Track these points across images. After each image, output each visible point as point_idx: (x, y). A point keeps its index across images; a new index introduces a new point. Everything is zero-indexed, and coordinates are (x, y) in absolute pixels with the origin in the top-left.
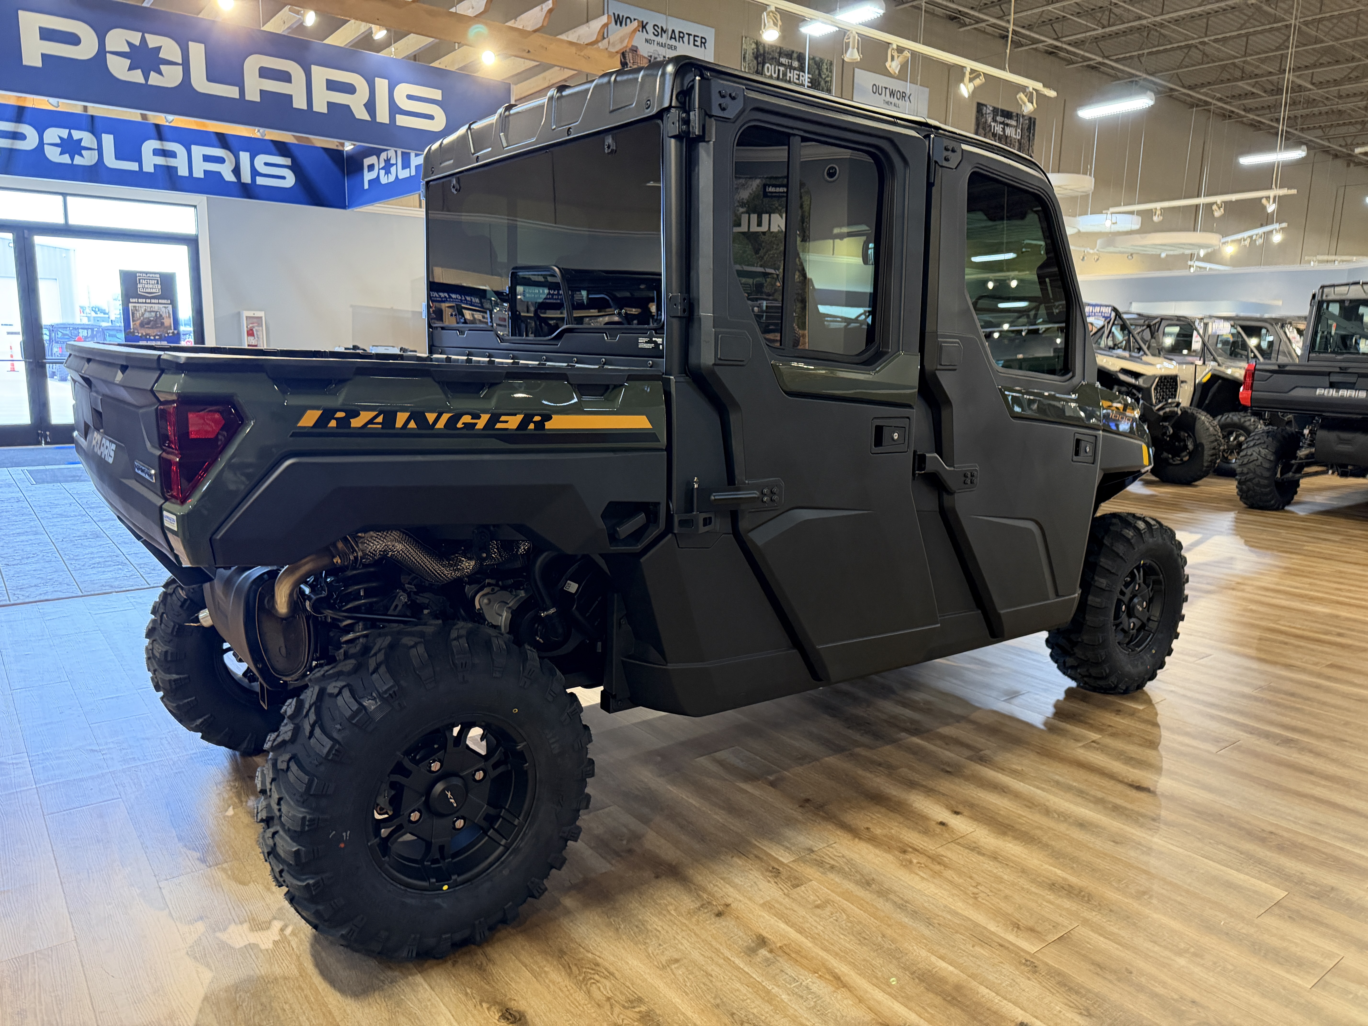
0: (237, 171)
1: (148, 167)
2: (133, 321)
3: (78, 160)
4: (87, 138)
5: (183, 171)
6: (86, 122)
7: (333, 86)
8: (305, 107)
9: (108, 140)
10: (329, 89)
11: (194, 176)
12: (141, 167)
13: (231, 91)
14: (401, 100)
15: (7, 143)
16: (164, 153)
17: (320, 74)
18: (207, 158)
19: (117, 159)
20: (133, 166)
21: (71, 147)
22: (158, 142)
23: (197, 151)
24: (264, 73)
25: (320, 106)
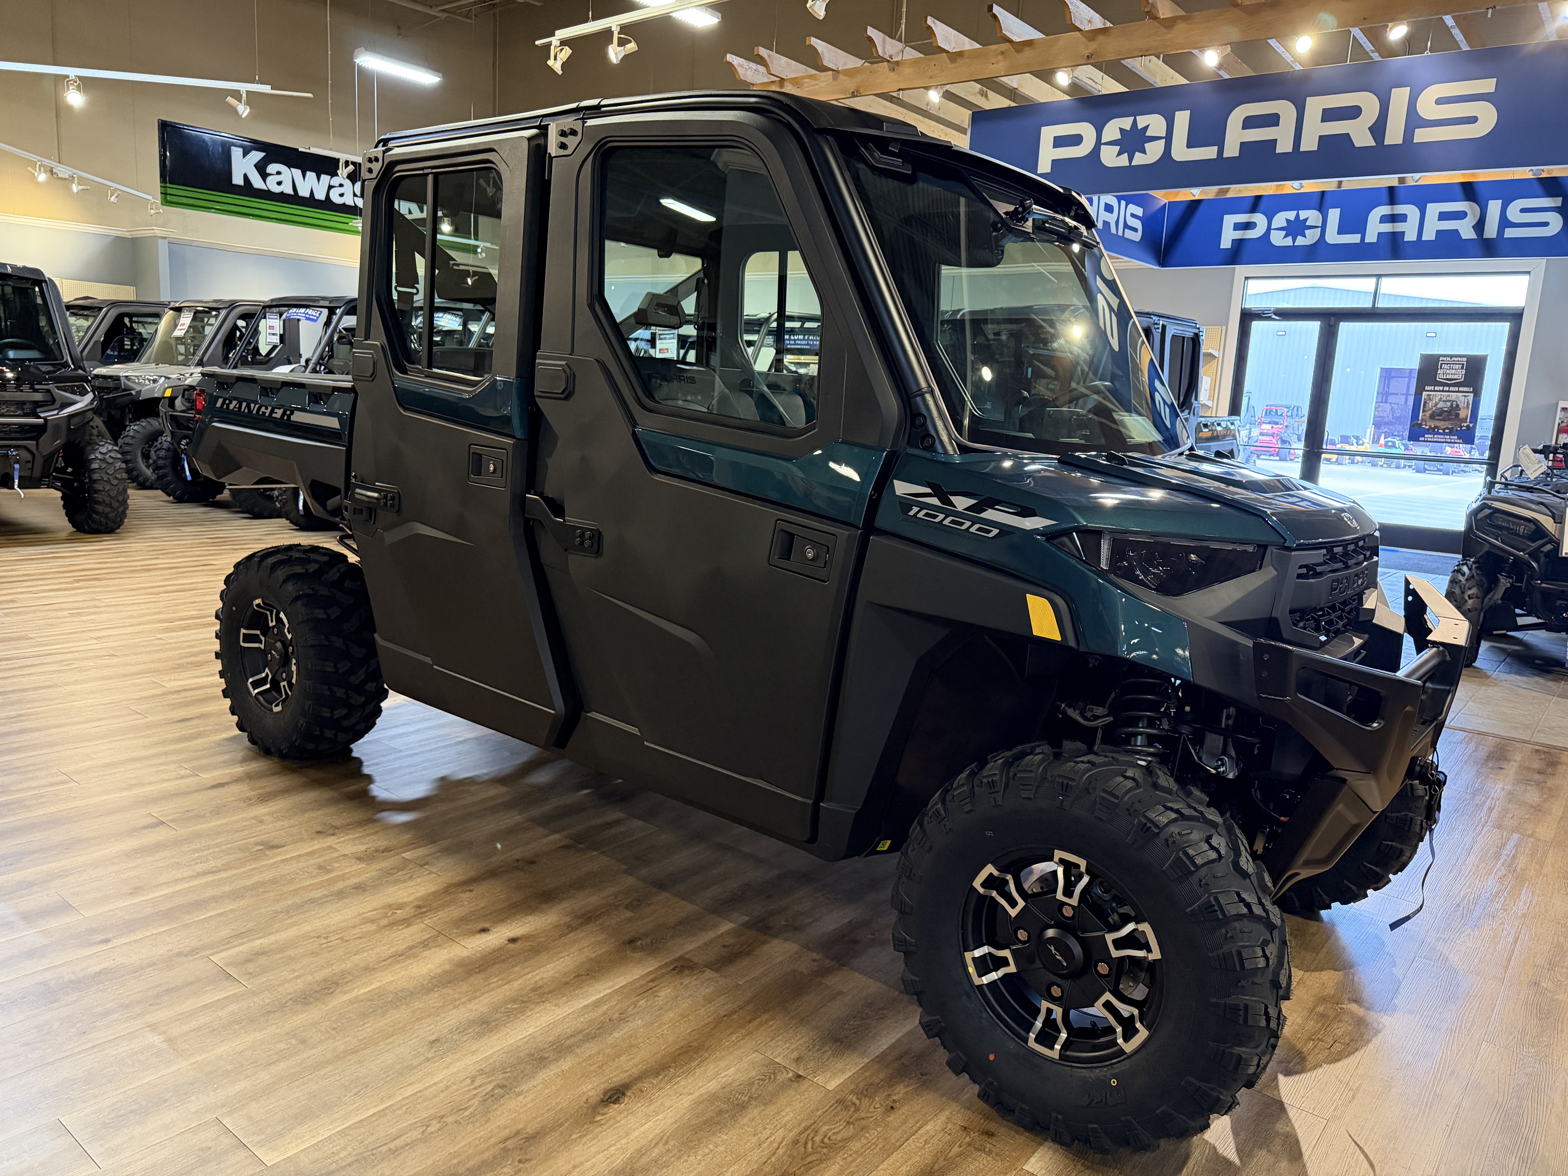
0: (1479, 226)
1: (1371, 237)
2: (1423, 411)
3: (1300, 241)
4: (1311, 216)
5: (1411, 236)
6: (1316, 200)
7: (1329, 115)
8: (1289, 149)
9: (1334, 215)
10: (1323, 120)
11: (1423, 239)
12: (1363, 238)
13: (1209, 153)
14: (1427, 107)
15: (1239, 235)
16: (1393, 218)
17: (1315, 105)
18: (1443, 216)
19: (1339, 233)
20: (1355, 238)
21: (1295, 228)
22: (1389, 207)
23: (1434, 209)
24: (1250, 123)
25: (1309, 144)
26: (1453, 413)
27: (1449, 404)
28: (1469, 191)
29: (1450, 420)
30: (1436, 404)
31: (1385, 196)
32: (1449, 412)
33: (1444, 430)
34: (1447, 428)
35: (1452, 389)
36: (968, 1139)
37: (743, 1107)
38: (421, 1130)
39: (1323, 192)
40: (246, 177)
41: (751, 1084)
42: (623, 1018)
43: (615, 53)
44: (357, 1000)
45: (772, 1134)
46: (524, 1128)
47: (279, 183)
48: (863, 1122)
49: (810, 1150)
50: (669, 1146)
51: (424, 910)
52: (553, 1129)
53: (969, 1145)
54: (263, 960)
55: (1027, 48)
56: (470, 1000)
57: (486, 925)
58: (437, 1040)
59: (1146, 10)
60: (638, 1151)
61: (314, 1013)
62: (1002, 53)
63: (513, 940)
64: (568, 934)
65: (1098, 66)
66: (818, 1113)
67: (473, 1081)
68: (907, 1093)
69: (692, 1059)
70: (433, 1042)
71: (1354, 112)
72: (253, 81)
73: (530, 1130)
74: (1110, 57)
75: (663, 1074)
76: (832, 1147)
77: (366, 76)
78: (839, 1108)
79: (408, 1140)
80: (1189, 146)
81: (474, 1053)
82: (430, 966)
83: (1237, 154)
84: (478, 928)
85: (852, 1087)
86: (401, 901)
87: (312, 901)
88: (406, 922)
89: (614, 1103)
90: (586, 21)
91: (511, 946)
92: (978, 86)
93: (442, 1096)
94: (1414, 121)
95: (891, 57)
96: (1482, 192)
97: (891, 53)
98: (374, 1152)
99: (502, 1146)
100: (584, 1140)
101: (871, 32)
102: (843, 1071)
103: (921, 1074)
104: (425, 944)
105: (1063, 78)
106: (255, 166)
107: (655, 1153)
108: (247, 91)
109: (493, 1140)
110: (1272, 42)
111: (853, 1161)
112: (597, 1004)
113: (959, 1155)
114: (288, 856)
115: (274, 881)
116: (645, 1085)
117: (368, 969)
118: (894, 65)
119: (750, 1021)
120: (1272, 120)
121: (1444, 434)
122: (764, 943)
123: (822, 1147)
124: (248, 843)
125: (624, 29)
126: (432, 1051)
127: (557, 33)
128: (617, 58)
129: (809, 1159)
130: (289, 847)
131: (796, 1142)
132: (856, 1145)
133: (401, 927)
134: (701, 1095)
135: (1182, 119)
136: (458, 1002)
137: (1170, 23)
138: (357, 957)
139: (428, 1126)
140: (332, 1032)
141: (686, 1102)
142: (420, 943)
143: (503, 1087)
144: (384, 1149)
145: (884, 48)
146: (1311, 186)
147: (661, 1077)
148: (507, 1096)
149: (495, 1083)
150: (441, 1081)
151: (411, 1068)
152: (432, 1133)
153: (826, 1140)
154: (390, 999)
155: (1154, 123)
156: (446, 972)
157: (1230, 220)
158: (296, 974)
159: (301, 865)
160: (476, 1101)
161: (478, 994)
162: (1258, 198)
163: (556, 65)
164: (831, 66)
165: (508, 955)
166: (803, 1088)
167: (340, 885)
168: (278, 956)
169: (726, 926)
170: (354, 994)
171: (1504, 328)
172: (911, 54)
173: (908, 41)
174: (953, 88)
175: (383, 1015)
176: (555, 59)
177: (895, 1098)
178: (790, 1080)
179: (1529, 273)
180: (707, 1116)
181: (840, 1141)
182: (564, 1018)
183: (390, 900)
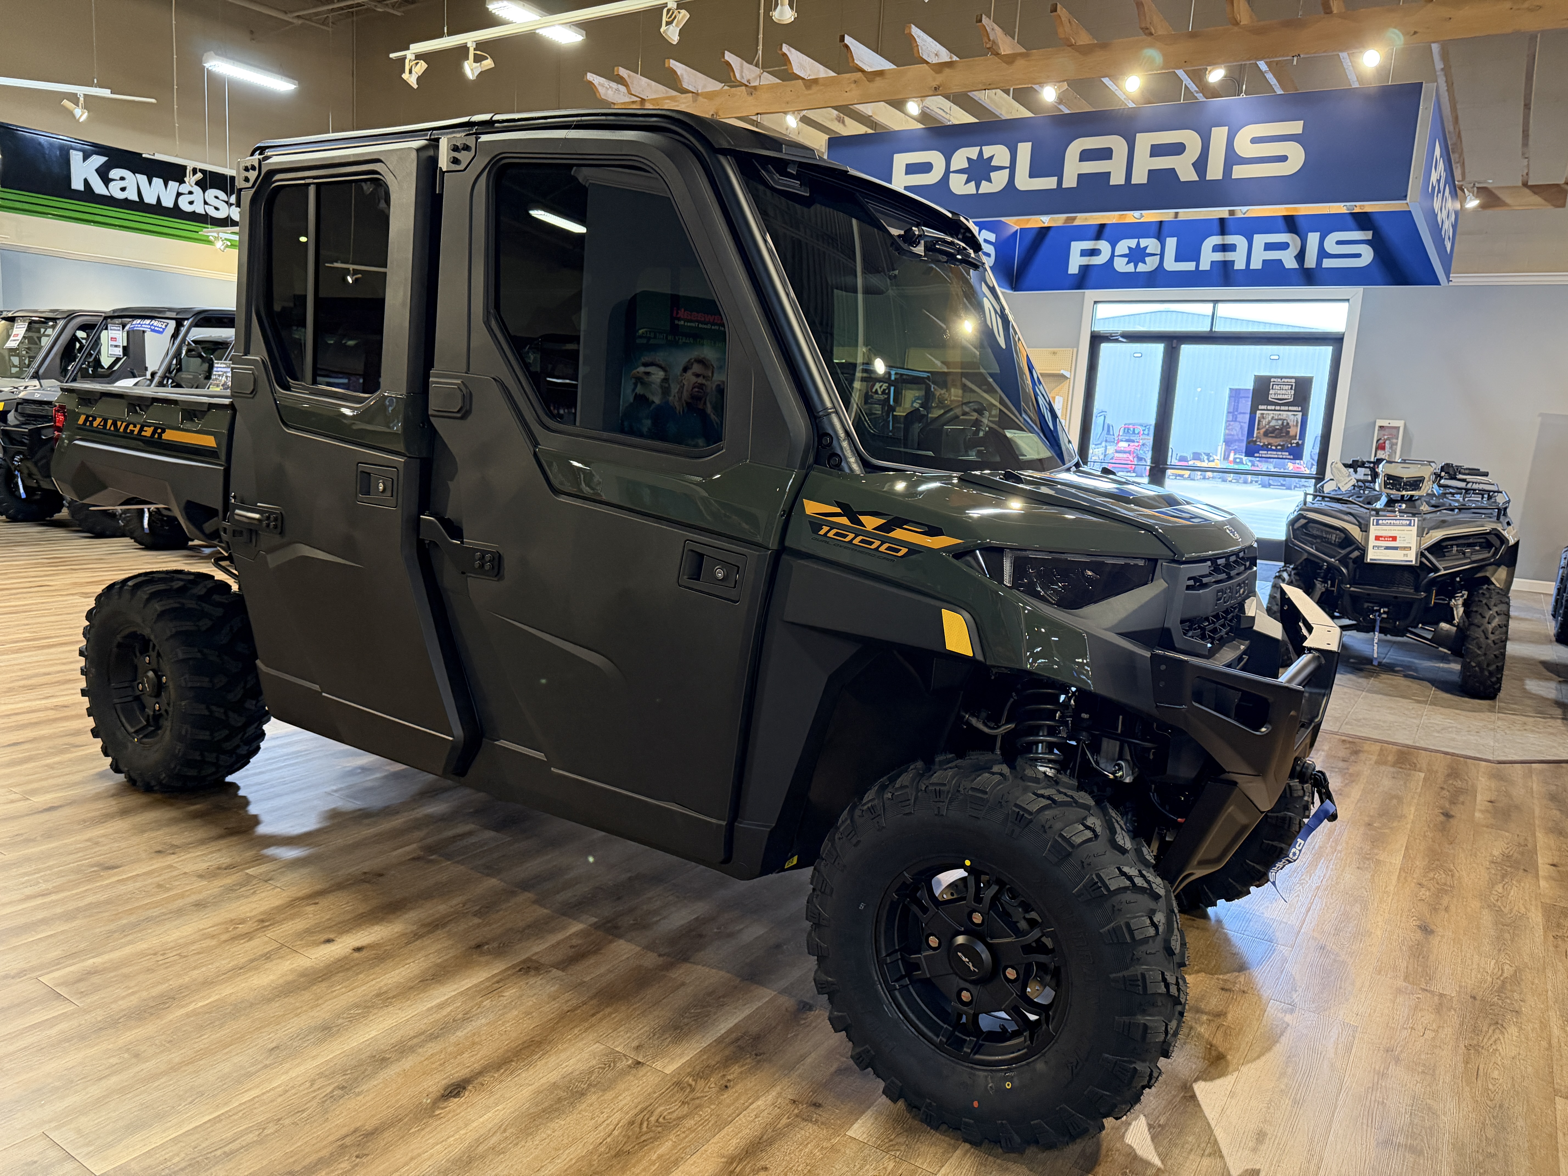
0: (1301, 257)
1: (1205, 265)
2: (1258, 429)
3: (1141, 268)
4: (1151, 244)
5: (1240, 265)
6: (1154, 229)
7: (1157, 151)
8: (1122, 181)
9: (1171, 243)
10: (1152, 155)
11: (1251, 268)
12: (1197, 266)
13: (1050, 183)
14: (1244, 146)
15: (1085, 261)
16: (1224, 248)
17: (1144, 141)
18: (1269, 247)
19: (1176, 261)
20: (1190, 266)
21: (1137, 255)
22: (1220, 237)
23: (1260, 240)
24: (1086, 156)
25: (1140, 177)
26: (1284, 431)
27: (1280, 422)
28: (1291, 224)
29: (1281, 437)
30: (1269, 422)
31: (1216, 227)
32: (1281, 430)
33: (1276, 446)
34: (1279, 445)
35: (1283, 408)
36: (796, 1111)
37: (582, 1094)
38: (257, 1133)
39: (1161, 222)
40: (86, 182)
41: (591, 1072)
42: (467, 1018)
43: (471, 70)
44: (195, 1013)
45: (608, 1117)
46: (363, 1126)
47: (123, 189)
48: (698, 1101)
49: (644, 1129)
50: (507, 1134)
51: (267, 924)
52: (392, 1125)
53: (797, 1116)
54: (96, 979)
55: (878, 78)
56: (312, 1008)
57: (331, 936)
58: (277, 1047)
59: (988, 46)
60: (477, 1140)
61: (149, 1028)
62: (855, 82)
63: (358, 949)
64: (414, 941)
65: (947, 97)
66: (655, 1095)
67: (312, 1085)
68: (741, 1073)
69: (533, 1053)
70: (273, 1049)
71: (1178, 149)
72: (90, 84)
73: (369, 1127)
74: (956, 89)
75: (504, 1068)
76: (665, 1126)
77: (216, 82)
78: (676, 1089)
79: (244, 1143)
80: (1031, 176)
81: (314, 1058)
82: (271, 977)
83: (1075, 185)
84: (322, 939)
85: (689, 1070)
86: (243, 916)
87: (148, 919)
88: (248, 936)
89: (455, 1096)
90: (441, 35)
91: (356, 955)
92: (835, 112)
93: (279, 1100)
94: (1232, 159)
95: (748, 81)
96: (1302, 225)
97: (749, 77)
98: (209, 1156)
99: (339, 1143)
100: (423, 1133)
101: (729, 57)
102: (681, 1055)
103: (756, 1055)
104: (267, 957)
105: (913, 108)
106: (97, 170)
107: (494, 1140)
108: (85, 95)
109: (331, 1138)
110: (1106, 80)
111: (686, 1137)
112: (441, 1006)
113: (787, 1125)
114: (124, 877)
115: (108, 902)
116: (486, 1079)
117: (208, 983)
118: (752, 90)
119: (593, 1015)
120: (1106, 154)
121: (1276, 450)
122: (611, 942)
123: (657, 1126)
124: (82, 865)
125: (480, 45)
126: (272, 1058)
127: (412, 46)
128: (473, 74)
129: (643, 1138)
130: (126, 868)
131: (631, 1123)
132: (690, 1123)
133: (242, 941)
134: (542, 1085)
135: (1025, 150)
136: (299, 1011)
137: (1010, 59)
138: (196, 972)
139: (264, 1129)
140: (168, 1045)
141: (527, 1092)
142: (262, 956)
143: (343, 1088)
144: (218, 1153)
145: (742, 72)
146: (1151, 216)
147: (502, 1071)
148: (347, 1097)
149: (336, 1084)
150: (279, 1086)
151: (249, 1075)
152: (267, 1135)
153: (661, 1120)
154: (228, 1011)
155: (999, 154)
156: (288, 983)
157: (1077, 247)
158: (131, 991)
159: (138, 885)
160: (314, 1103)
161: (320, 1002)
162: (1102, 226)
163: (412, 80)
164: (691, 88)
165: (352, 964)
166: (641, 1074)
167: (180, 903)
168: (112, 974)
169: (576, 927)
170: (191, 1007)
171: (1327, 351)
172: (768, 79)
173: (765, 67)
174: (811, 114)
175: (221, 1026)
176: (410, 72)
177: (729, 1077)
178: (629, 1066)
179: (1348, 300)
180: (546, 1104)
181: (675, 1120)
182: (408, 1020)
183: (233, 916)
